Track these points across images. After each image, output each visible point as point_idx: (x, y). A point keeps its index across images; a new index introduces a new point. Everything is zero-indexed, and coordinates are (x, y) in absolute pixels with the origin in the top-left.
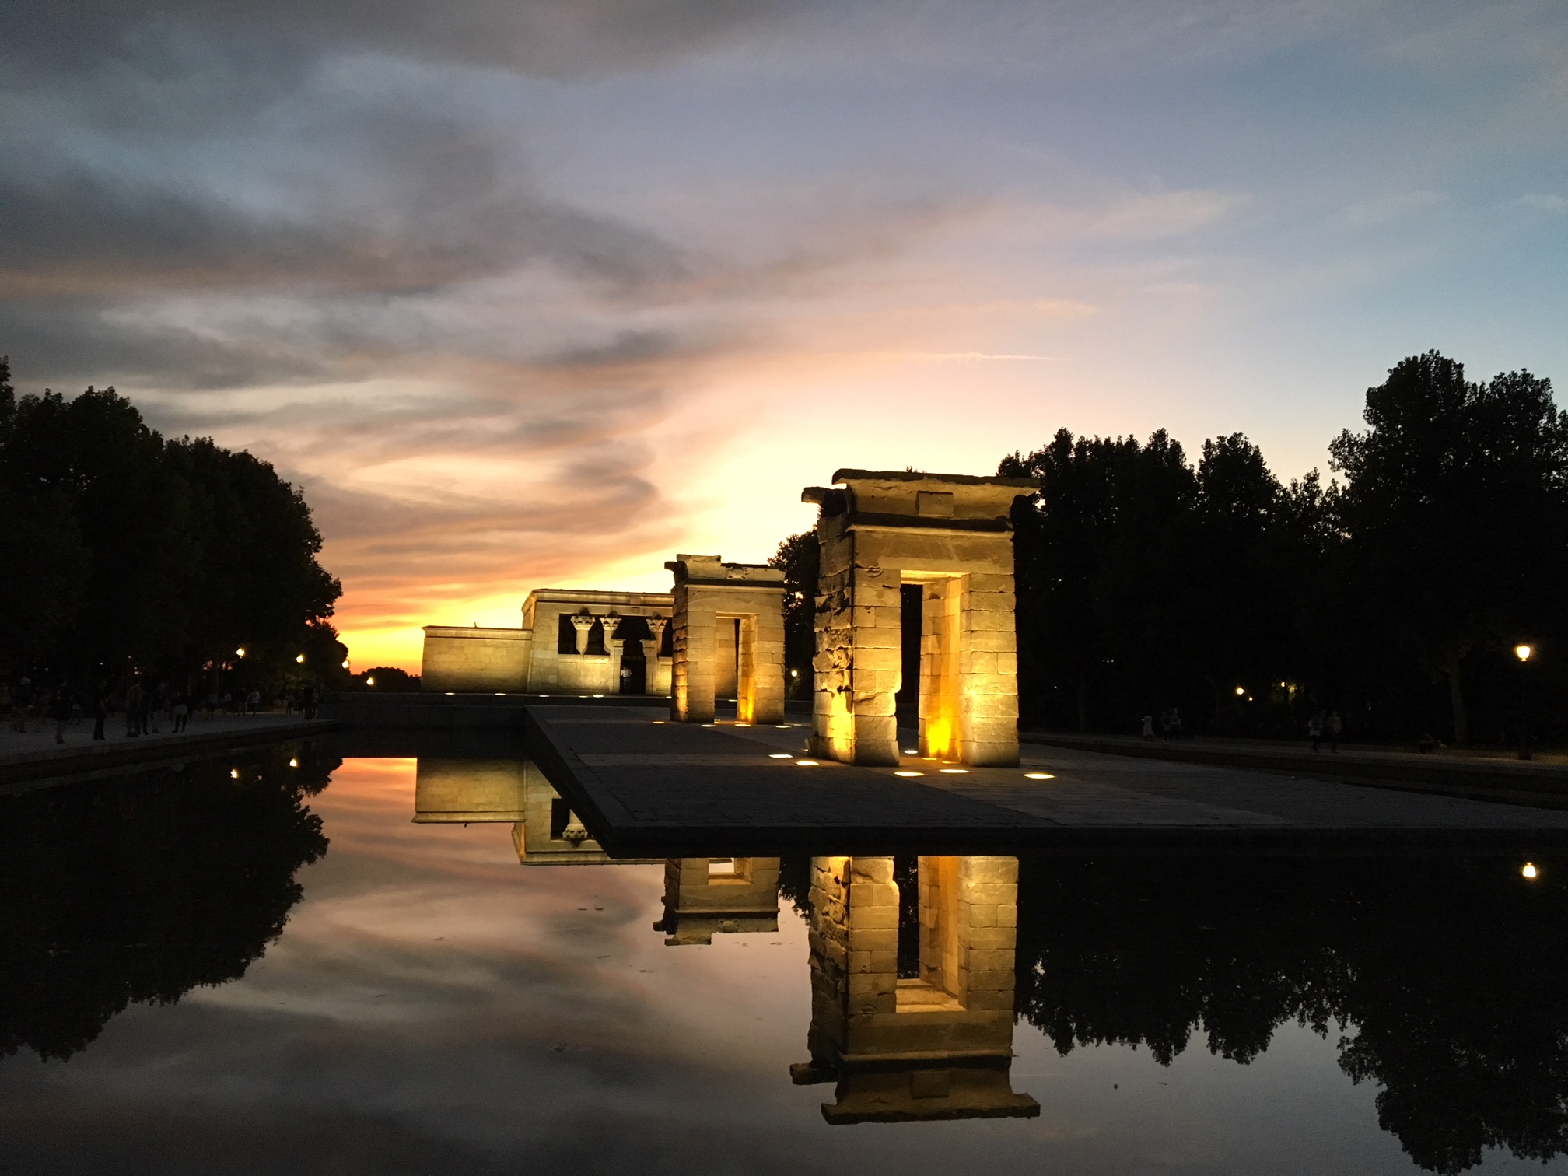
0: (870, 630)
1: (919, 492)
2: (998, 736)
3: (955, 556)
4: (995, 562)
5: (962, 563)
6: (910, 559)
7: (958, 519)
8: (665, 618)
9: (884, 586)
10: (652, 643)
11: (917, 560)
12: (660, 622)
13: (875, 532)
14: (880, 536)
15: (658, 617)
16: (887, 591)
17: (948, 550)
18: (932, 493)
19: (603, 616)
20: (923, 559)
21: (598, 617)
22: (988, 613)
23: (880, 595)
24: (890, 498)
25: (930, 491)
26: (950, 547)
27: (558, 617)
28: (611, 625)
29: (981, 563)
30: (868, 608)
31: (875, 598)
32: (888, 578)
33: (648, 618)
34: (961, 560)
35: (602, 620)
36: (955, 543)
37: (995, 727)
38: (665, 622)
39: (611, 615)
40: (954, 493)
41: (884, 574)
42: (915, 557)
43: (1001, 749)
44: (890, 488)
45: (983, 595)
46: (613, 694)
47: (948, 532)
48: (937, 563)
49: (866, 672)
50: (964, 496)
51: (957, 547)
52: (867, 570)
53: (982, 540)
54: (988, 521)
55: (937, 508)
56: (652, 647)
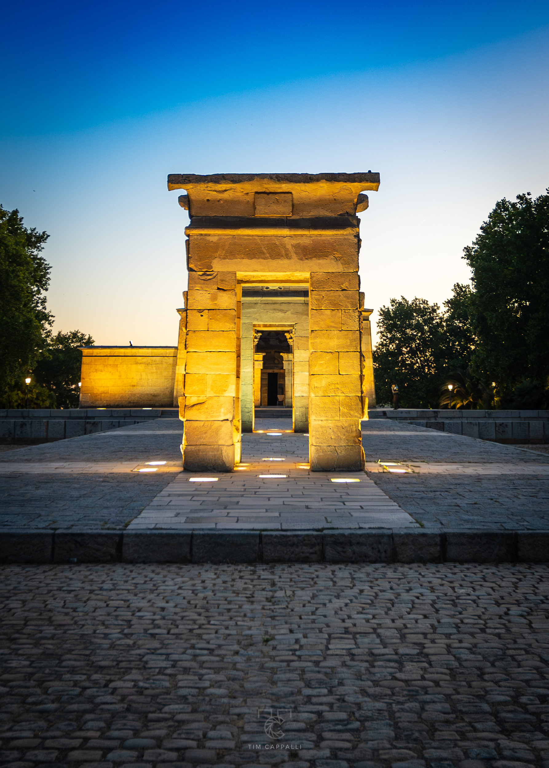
0: (202, 334)
1: (257, 193)
2: (338, 439)
3: (294, 255)
4: (337, 259)
5: (301, 262)
6: (246, 261)
7: (298, 217)
9: (218, 289)
11: (254, 261)
13: (209, 235)
14: (215, 239)
16: (221, 293)
17: (287, 250)
18: (268, 193)
20: (262, 260)
22: (328, 312)
23: (214, 298)
24: (226, 201)
25: (268, 191)
26: (289, 247)
29: (321, 261)
30: (200, 311)
31: (209, 301)
32: (222, 280)
34: (301, 259)
36: (294, 242)
37: (335, 430)
40: (293, 193)
41: (219, 277)
42: (252, 259)
43: (342, 453)
44: (226, 191)
45: (323, 294)
47: (285, 232)
48: (275, 263)
49: (197, 376)
50: (303, 194)
51: (297, 247)
52: (201, 273)
53: (323, 238)
54: (330, 218)
55: (275, 207)
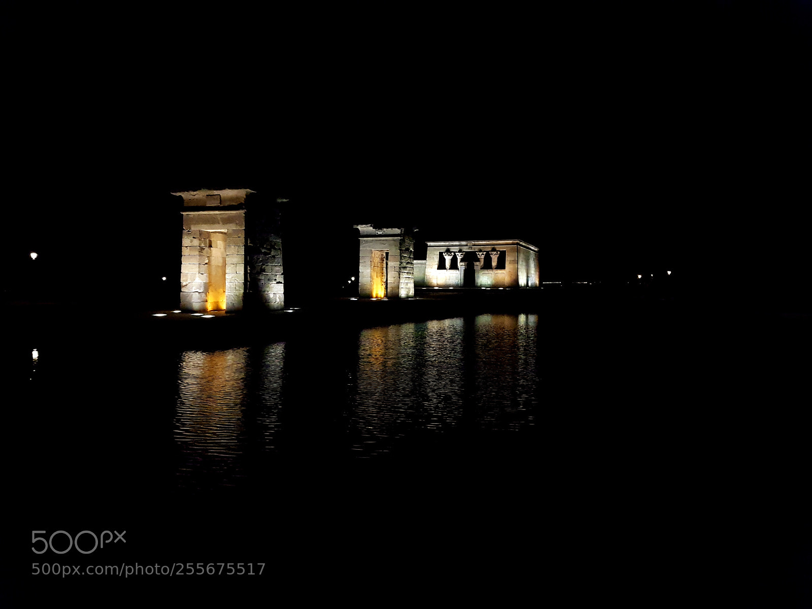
8: (484, 251)
10: (478, 263)
12: (481, 253)
15: (480, 251)
19: (456, 252)
21: (454, 252)
27: (438, 253)
28: (460, 255)
33: (477, 251)
35: (457, 254)
38: (485, 253)
39: (460, 252)
46: (460, 287)
56: (478, 265)
